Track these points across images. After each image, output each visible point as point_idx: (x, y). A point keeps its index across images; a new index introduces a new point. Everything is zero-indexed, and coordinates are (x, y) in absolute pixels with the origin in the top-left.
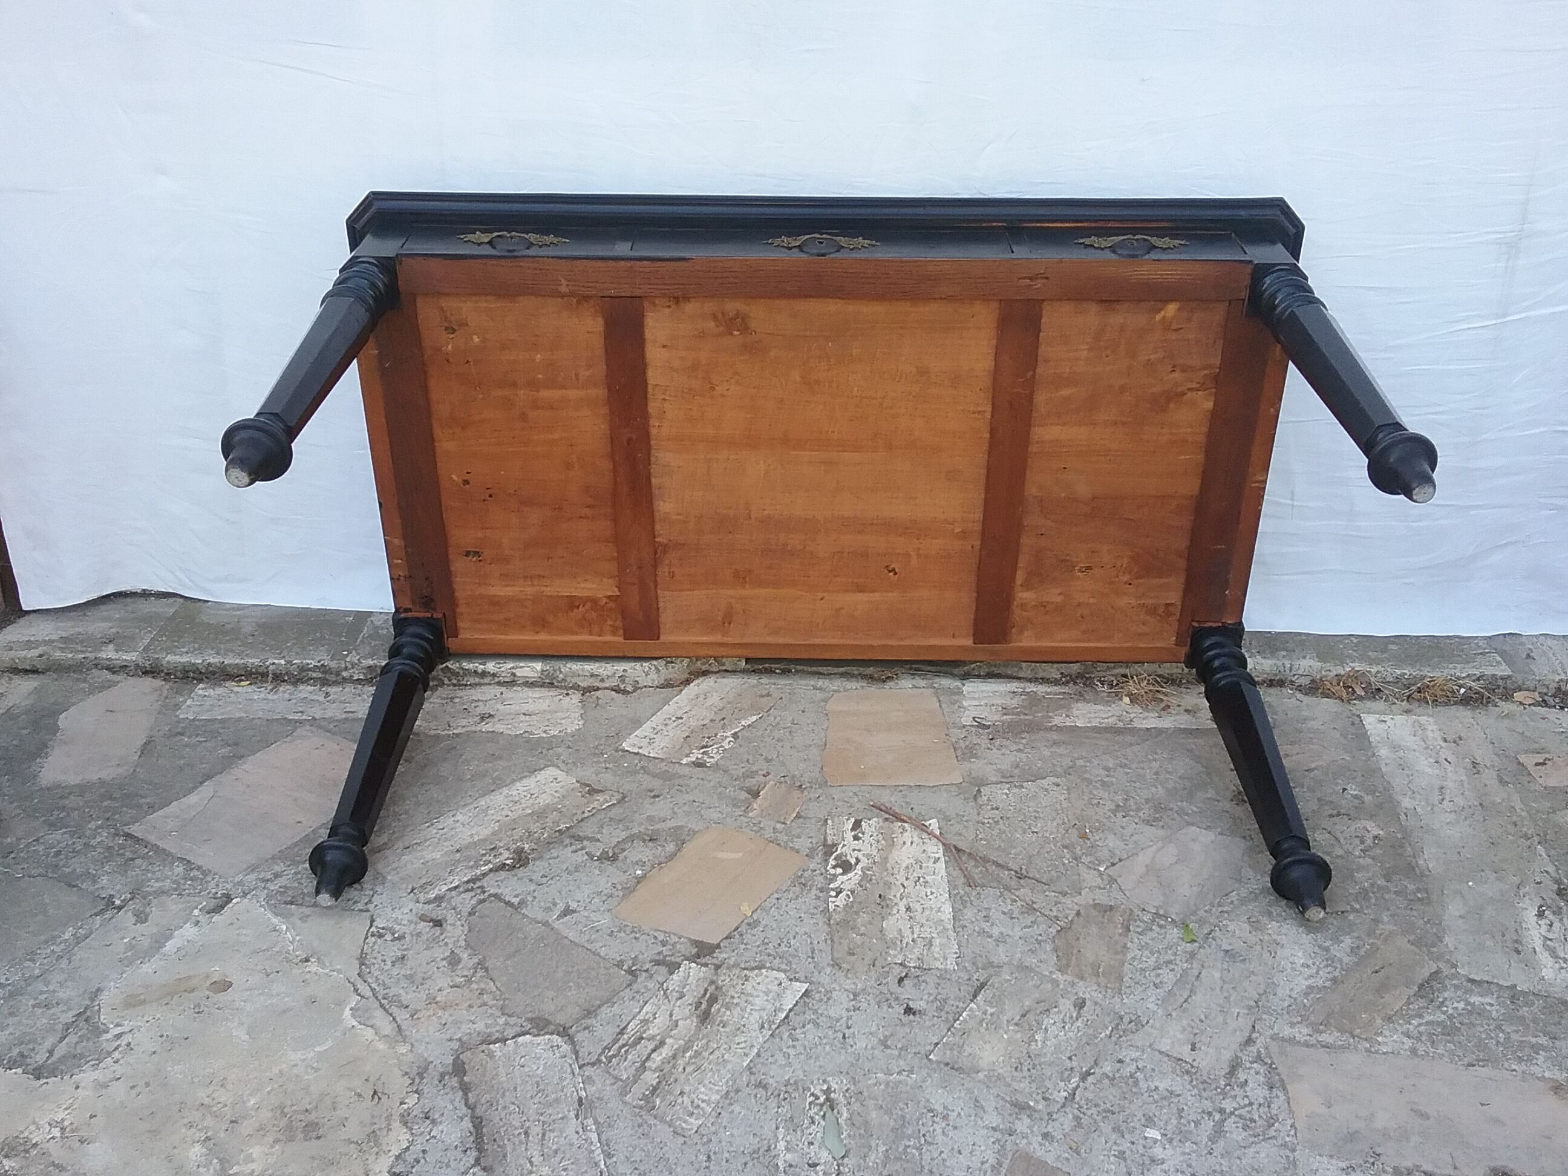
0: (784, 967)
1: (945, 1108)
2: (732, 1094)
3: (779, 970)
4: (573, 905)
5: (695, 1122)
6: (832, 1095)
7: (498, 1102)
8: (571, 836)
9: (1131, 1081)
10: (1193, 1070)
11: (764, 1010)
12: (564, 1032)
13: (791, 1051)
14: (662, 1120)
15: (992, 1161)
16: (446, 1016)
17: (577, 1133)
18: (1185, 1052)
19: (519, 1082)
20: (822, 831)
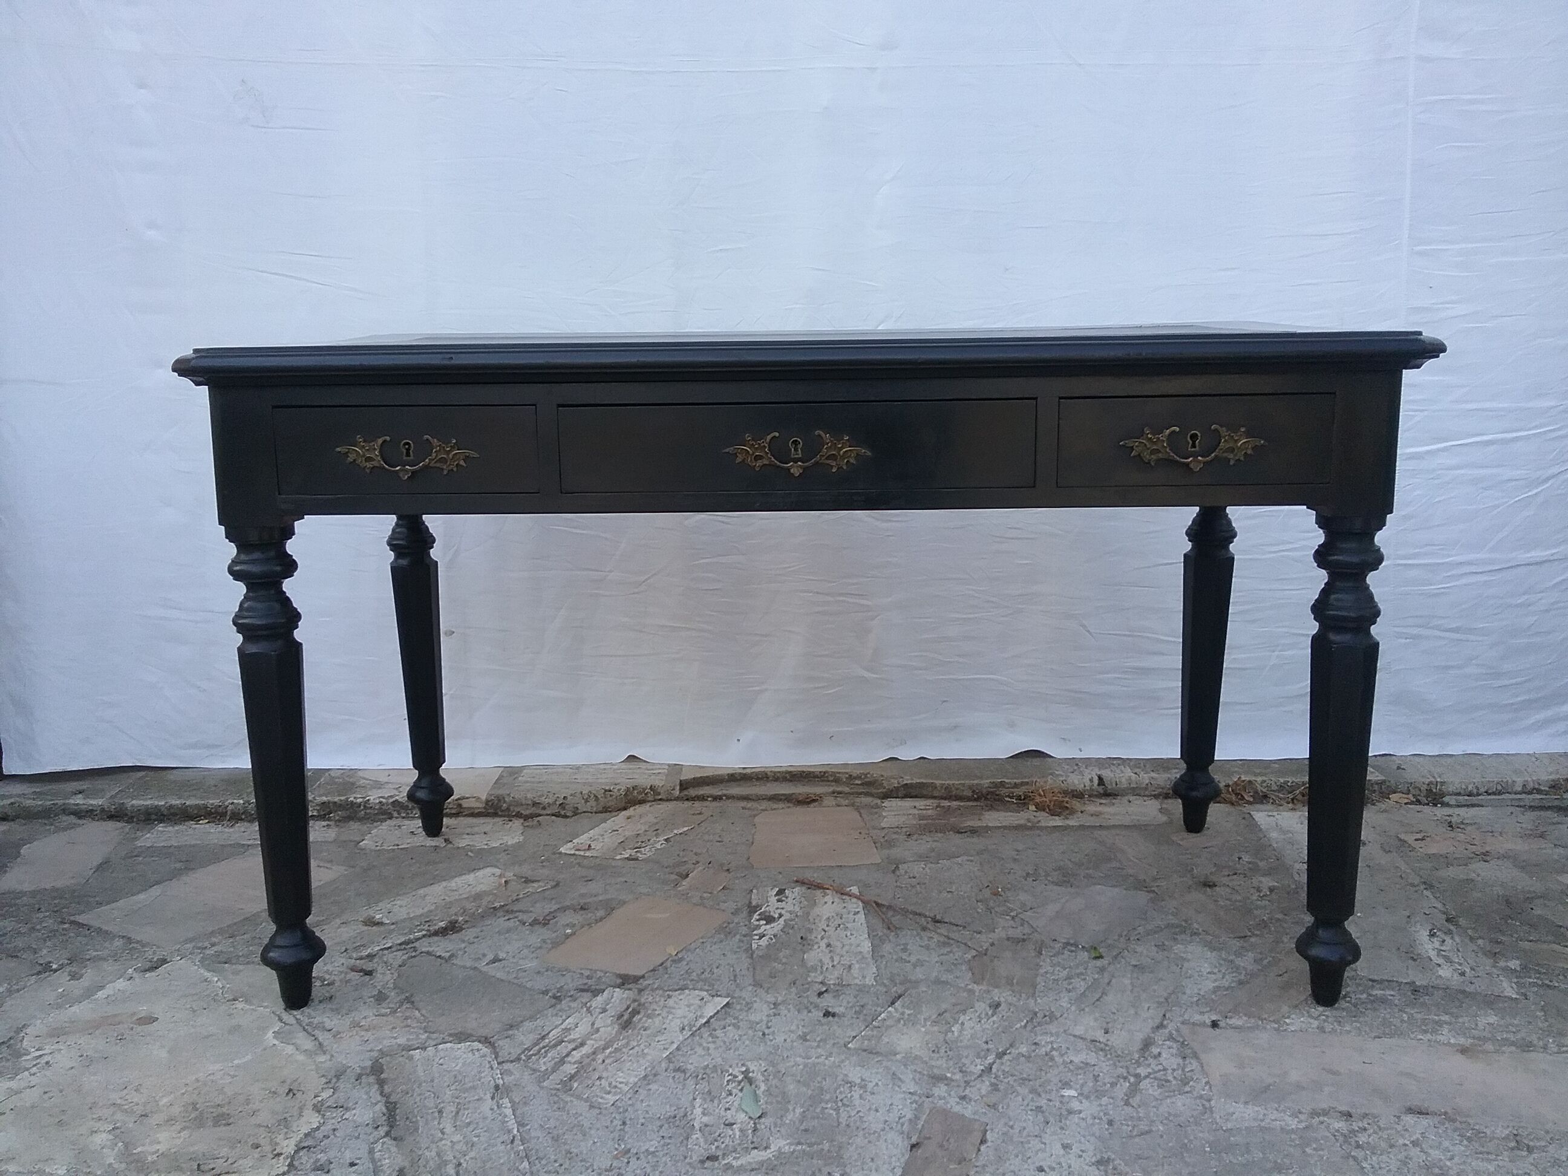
0: (706, 987)
1: (863, 1080)
2: (651, 1077)
3: (701, 990)
4: (502, 955)
5: (611, 1098)
6: (751, 1074)
7: (413, 1090)
8: (506, 910)
9: (1047, 1058)
10: (1107, 1048)
11: (685, 1017)
12: (486, 1041)
13: (712, 1046)
14: (579, 1097)
15: (909, 1115)
16: (368, 1035)
17: (492, 1109)
18: (1099, 1035)
19: (437, 1075)
20: (748, 896)
